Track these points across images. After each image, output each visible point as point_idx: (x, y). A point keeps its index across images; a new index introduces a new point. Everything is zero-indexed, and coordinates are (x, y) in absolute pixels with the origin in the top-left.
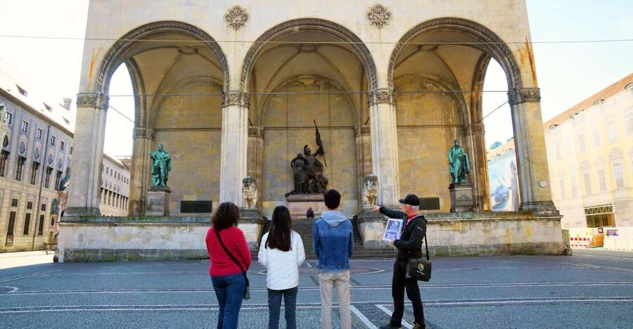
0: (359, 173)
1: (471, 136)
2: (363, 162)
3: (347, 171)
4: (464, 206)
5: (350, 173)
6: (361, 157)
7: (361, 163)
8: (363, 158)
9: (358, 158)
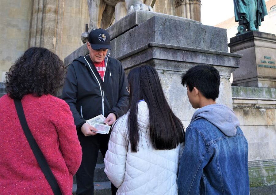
0: (34, 29)
1: (188, 5)
2: (44, 12)
3: (14, 26)
4: (270, 78)
5: (20, 30)
6: (41, 6)
7: (40, 15)
8: (44, 7)
9: (36, 6)
